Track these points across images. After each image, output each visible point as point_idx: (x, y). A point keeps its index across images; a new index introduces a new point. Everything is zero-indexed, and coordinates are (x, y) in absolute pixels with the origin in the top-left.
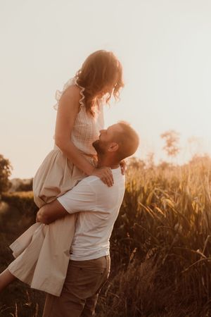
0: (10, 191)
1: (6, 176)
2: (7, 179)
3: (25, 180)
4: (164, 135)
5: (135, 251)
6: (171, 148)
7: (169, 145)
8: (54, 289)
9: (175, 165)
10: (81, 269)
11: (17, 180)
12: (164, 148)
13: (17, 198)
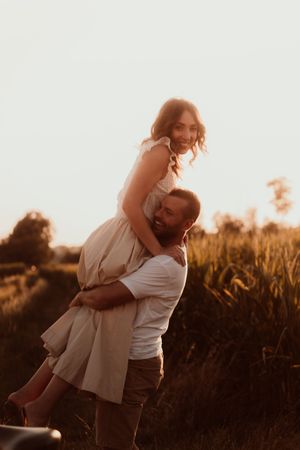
0: (52, 262)
1: (45, 242)
2: (47, 247)
3: (73, 248)
4: (272, 184)
5: (193, 347)
6: (280, 202)
7: (279, 196)
8: (114, 394)
9: (287, 226)
10: (140, 370)
11: (62, 248)
12: (271, 202)
13: (60, 274)
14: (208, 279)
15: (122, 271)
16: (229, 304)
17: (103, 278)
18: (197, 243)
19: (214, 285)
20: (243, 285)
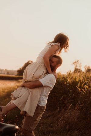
5: (71, 105)
14: (79, 85)
15: (40, 77)
16: (83, 93)
17: (33, 79)
18: (77, 74)
19: (80, 87)
20: (88, 88)
